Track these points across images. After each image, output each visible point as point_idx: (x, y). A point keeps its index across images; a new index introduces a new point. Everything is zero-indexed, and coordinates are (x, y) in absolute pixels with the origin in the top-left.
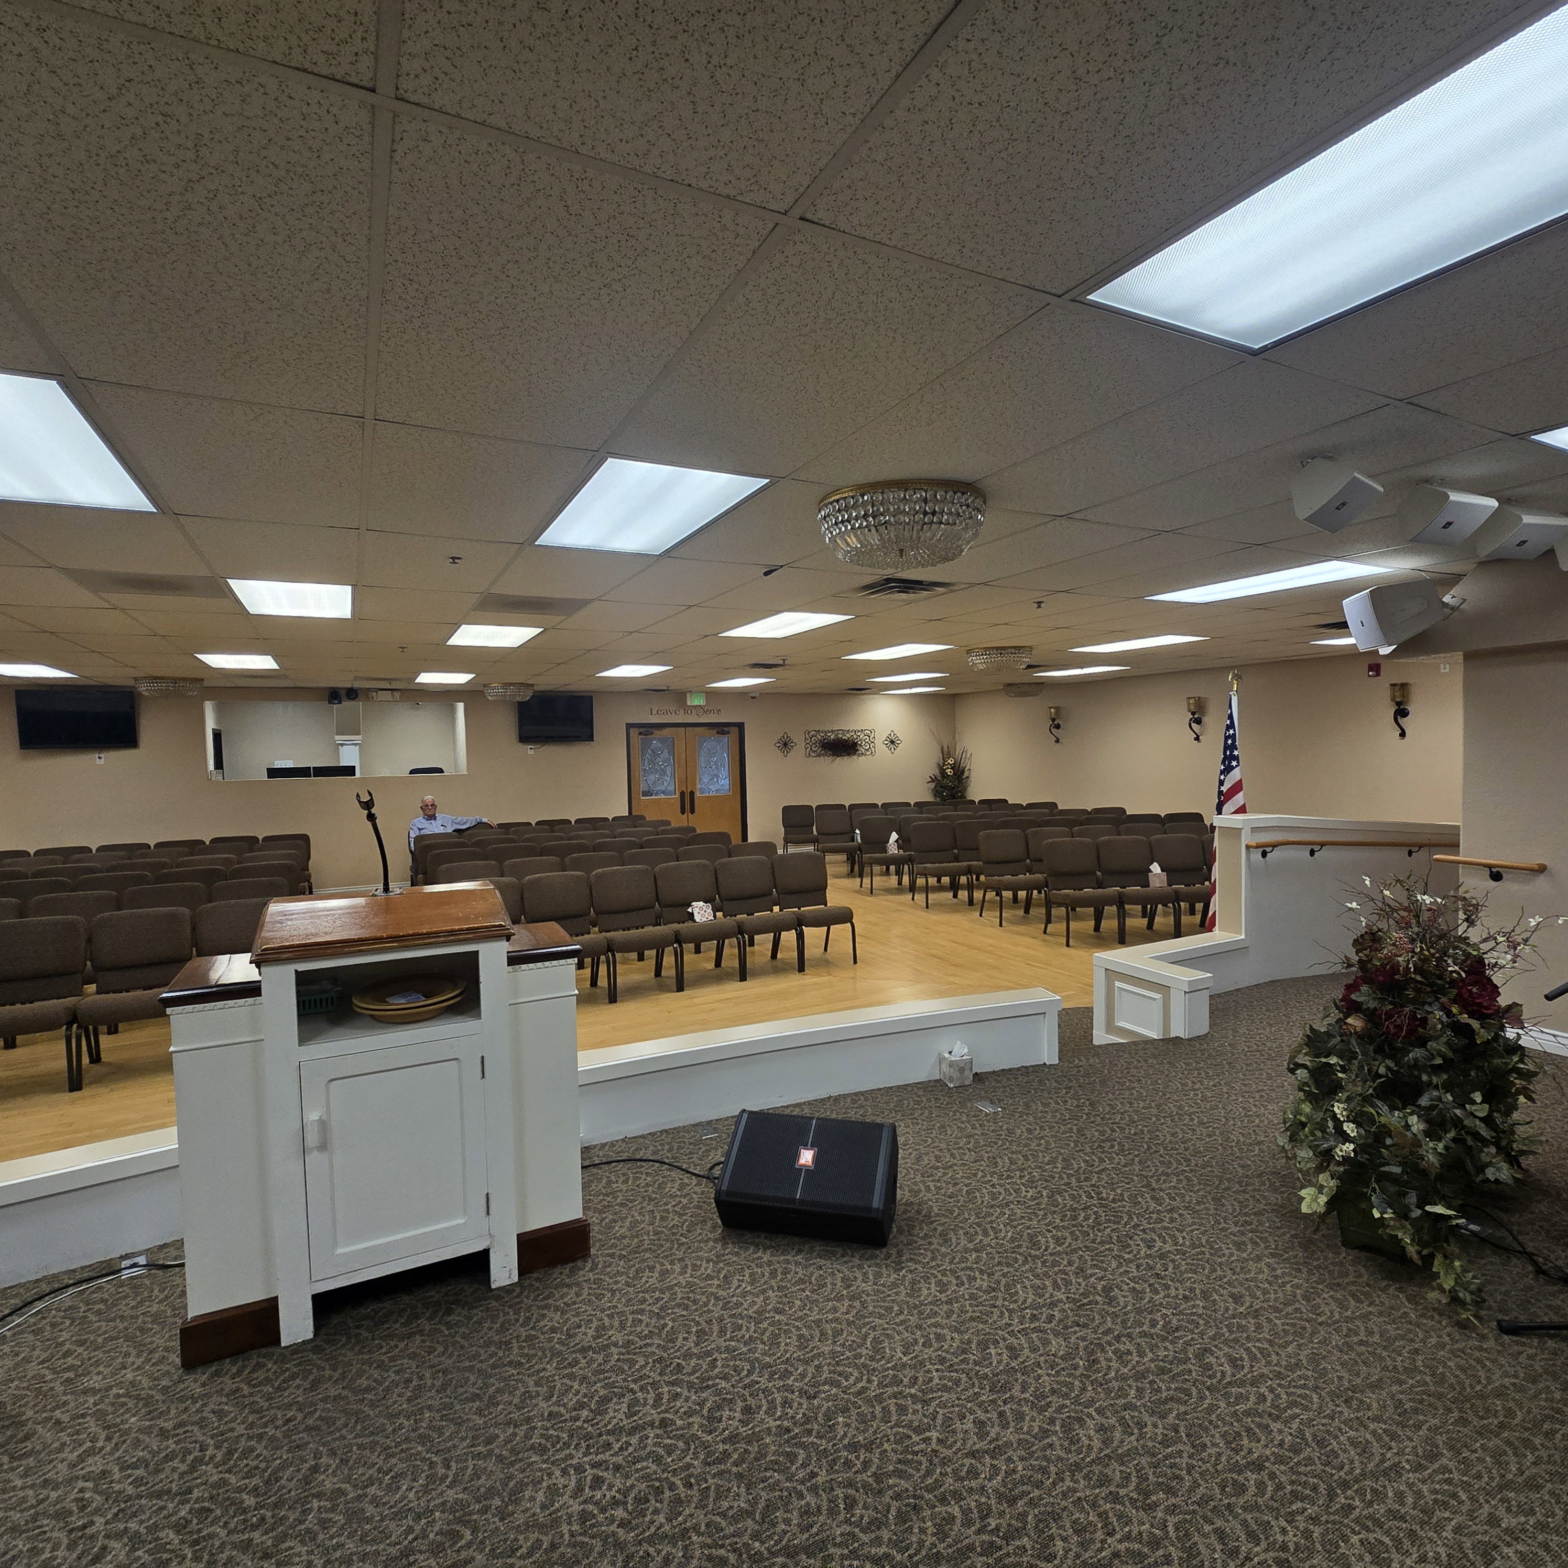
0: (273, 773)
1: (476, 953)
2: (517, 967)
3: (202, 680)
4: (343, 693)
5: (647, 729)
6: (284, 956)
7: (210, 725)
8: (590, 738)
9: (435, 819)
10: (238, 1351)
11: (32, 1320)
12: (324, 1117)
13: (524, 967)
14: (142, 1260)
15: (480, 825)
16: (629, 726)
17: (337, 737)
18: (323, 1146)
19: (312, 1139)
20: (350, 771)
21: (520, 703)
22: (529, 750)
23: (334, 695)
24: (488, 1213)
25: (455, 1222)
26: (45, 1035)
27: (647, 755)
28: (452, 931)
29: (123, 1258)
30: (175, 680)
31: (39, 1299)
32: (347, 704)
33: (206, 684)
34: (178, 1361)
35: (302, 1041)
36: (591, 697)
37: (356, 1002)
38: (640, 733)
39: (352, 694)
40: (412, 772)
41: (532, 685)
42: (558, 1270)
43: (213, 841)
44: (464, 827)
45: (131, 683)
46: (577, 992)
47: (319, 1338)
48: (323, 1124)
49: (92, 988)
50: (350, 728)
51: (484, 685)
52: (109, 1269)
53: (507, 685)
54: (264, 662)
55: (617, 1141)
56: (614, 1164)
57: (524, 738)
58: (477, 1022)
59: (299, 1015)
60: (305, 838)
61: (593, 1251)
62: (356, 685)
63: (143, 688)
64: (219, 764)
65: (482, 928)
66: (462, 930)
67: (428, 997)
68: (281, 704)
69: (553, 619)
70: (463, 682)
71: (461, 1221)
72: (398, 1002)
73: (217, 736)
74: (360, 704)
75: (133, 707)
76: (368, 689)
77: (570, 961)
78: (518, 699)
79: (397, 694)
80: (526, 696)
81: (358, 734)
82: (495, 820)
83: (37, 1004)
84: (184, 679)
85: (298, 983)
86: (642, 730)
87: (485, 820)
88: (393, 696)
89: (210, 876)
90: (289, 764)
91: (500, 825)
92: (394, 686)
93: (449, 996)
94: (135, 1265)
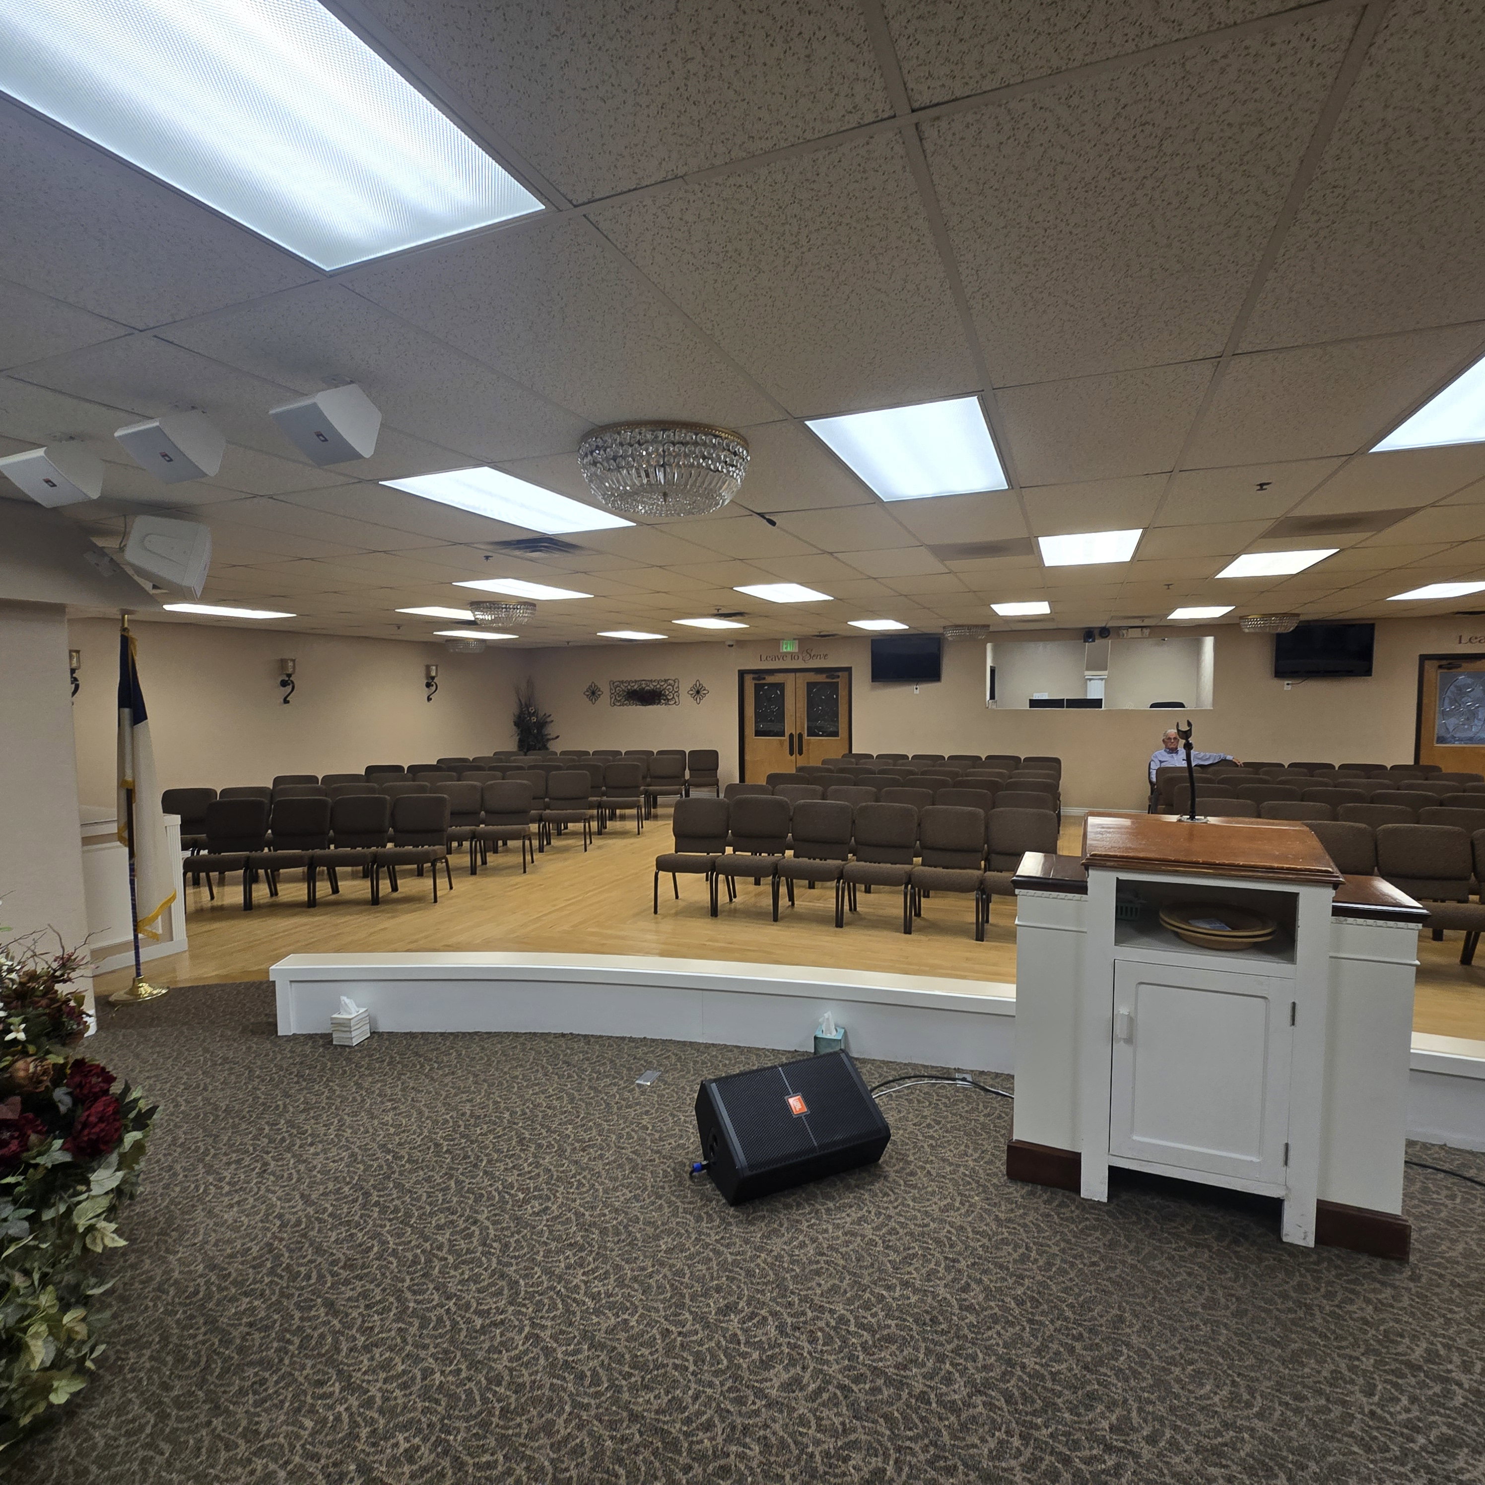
0: (1034, 703)
1: (1296, 895)
2: (1342, 918)
3: (988, 626)
4: (1096, 632)
5: (1450, 662)
6: (1109, 864)
7: (989, 663)
8: (1368, 672)
9: (1177, 752)
10: (1049, 1183)
11: (906, 1092)
12: (1132, 1015)
13: (1350, 920)
14: (969, 1078)
15: (1224, 762)
16: (1423, 658)
17: (1087, 673)
18: (1129, 1040)
19: (1121, 1030)
20: (1097, 703)
21: (1279, 636)
22: (1286, 686)
23: (1089, 635)
24: (1286, 1163)
25: (1249, 1158)
26: (887, 888)
27: (1449, 693)
28: (1272, 868)
29: (958, 1070)
30: (970, 627)
31: (909, 1078)
32: (1099, 642)
33: (991, 629)
34: (1004, 1169)
35: (1118, 941)
36: (1373, 625)
37: (1162, 915)
38: (1440, 667)
39: (1104, 632)
40: (1152, 706)
41: (1298, 615)
42: (1364, 1259)
43: (988, 757)
44: (1206, 763)
45: (941, 631)
46: (1417, 962)
47: (1112, 1206)
48: (1131, 1020)
49: (918, 860)
50: (1098, 664)
51: (1241, 618)
52: (946, 1075)
53: (1266, 616)
54: (1042, 608)
55: (1433, 1145)
56: (1430, 1170)
57: (1280, 673)
58: (1290, 966)
59: (1117, 919)
60: (1057, 761)
61: (1412, 1259)
62: (1110, 624)
63: (948, 634)
64: (992, 697)
65: (1306, 870)
66: (1282, 869)
67: (1234, 929)
68: (1041, 644)
69: (1351, 538)
70: (1218, 616)
71: (1255, 1159)
72: (1203, 927)
73: (993, 671)
74: (1109, 642)
75: (939, 649)
76: (1120, 628)
77: (1412, 925)
78: (1279, 630)
79: (1147, 632)
80: (1290, 626)
81: (1106, 669)
82: (1241, 759)
83: (882, 865)
84: (976, 626)
85: (1118, 890)
86: (1444, 662)
87: (1229, 757)
88: (1142, 633)
89: (994, 787)
90: (1045, 696)
91: (1246, 765)
92: (1147, 622)
93: (1259, 933)
94: (964, 1079)
